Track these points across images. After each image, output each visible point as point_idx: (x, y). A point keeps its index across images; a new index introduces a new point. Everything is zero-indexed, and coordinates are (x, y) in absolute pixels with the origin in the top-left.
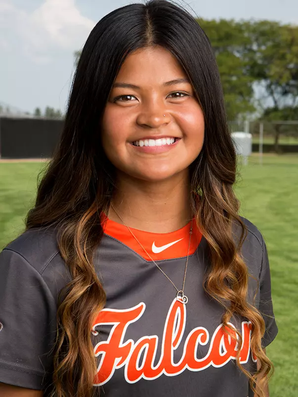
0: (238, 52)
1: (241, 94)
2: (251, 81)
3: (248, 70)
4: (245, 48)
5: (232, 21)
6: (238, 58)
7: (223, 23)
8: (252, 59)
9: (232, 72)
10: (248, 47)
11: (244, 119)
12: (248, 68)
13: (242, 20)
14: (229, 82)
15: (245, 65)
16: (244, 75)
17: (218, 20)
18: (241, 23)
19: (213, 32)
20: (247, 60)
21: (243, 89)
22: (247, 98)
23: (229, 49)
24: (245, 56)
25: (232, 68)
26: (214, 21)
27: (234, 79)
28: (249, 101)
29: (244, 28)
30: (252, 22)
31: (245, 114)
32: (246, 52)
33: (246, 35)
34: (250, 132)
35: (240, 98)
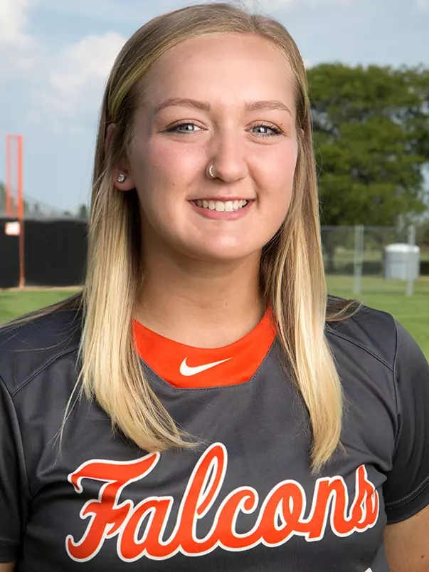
0: (398, 116)
1: (402, 182)
2: (419, 163)
3: (413, 146)
4: (410, 111)
5: (388, 68)
6: (397, 126)
7: (374, 70)
8: (420, 128)
9: (388, 148)
10: (415, 109)
11: (408, 223)
12: (414, 142)
13: (404, 66)
14: (383, 164)
15: (409, 138)
16: (407, 153)
17: (365, 66)
18: (404, 71)
19: (358, 84)
20: (412, 129)
21: (405, 175)
22: (412, 190)
23: (384, 112)
24: (408, 123)
25: (386, 141)
26: (359, 68)
27: (392, 158)
28: (415, 195)
29: (407, 80)
30: (421, 71)
31: (409, 215)
32: (411, 117)
33: (411, 90)
34: (417, 244)
35: (400, 189)
